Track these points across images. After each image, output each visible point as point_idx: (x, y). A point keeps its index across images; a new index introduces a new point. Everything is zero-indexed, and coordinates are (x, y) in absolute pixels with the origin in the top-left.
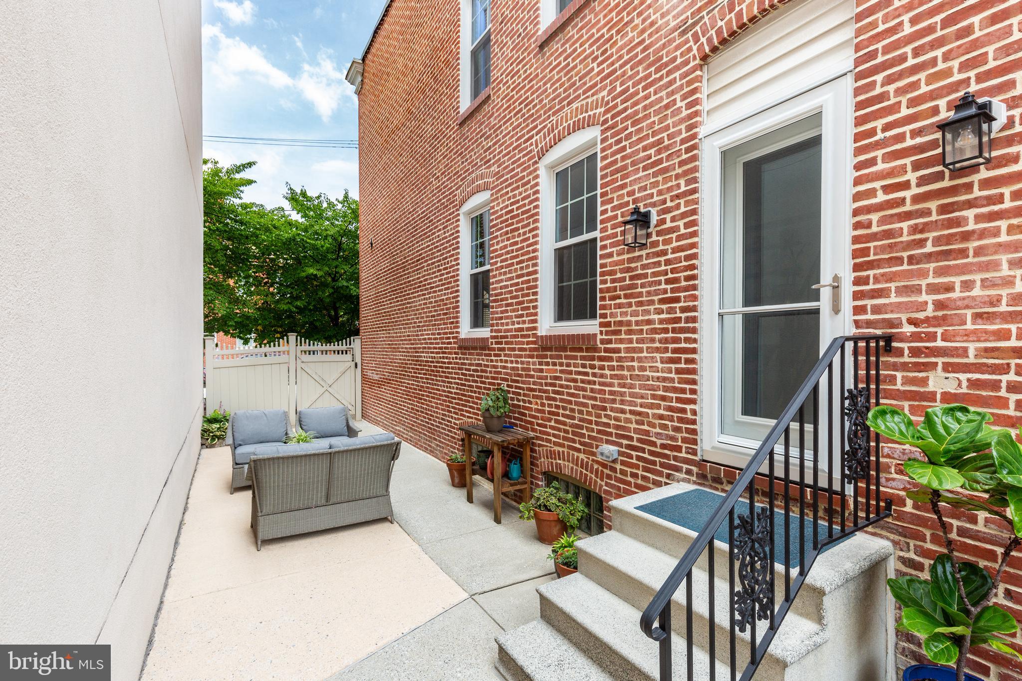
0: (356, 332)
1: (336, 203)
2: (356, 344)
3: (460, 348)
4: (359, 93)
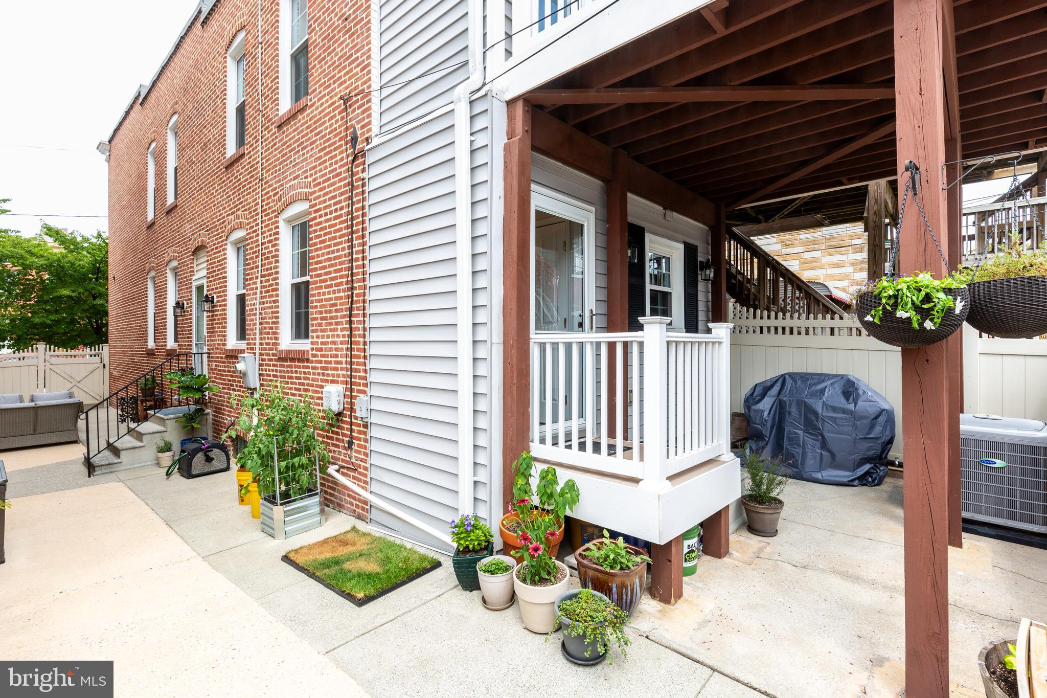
0: (106, 342)
1: (90, 237)
2: (105, 350)
3: (148, 354)
4: (109, 160)
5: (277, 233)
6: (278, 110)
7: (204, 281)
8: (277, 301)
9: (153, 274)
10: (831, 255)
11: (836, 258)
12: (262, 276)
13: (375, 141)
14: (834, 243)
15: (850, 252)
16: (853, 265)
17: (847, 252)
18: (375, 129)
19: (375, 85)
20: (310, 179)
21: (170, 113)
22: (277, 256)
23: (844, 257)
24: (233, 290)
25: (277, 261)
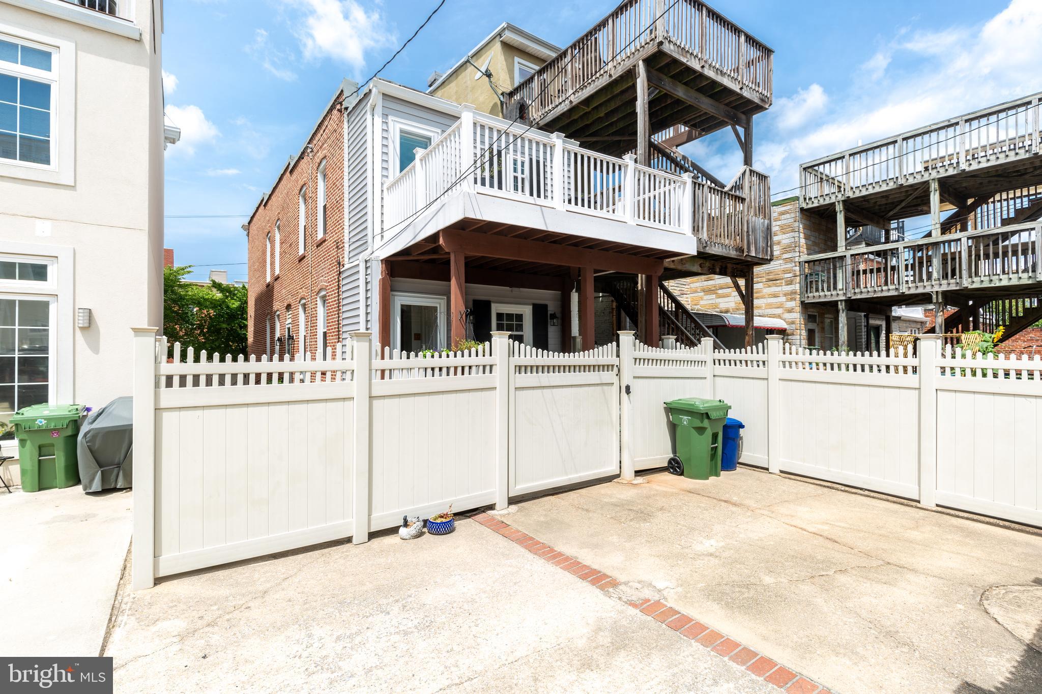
4: (248, 236)
5: (316, 304)
6: (317, 237)
7: (290, 325)
8: (316, 341)
9: (269, 317)
10: (770, 286)
11: (774, 289)
12: (312, 327)
13: (346, 267)
14: (771, 277)
15: (784, 284)
16: (785, 295)
17: (781, 284)
18: (346, 259)
19: (346, 239)
20: (327, 279)
21: (276, 219)
22: (316, 317)
23: (779, 289)
24: (302, 333)
25: (316, 320)
